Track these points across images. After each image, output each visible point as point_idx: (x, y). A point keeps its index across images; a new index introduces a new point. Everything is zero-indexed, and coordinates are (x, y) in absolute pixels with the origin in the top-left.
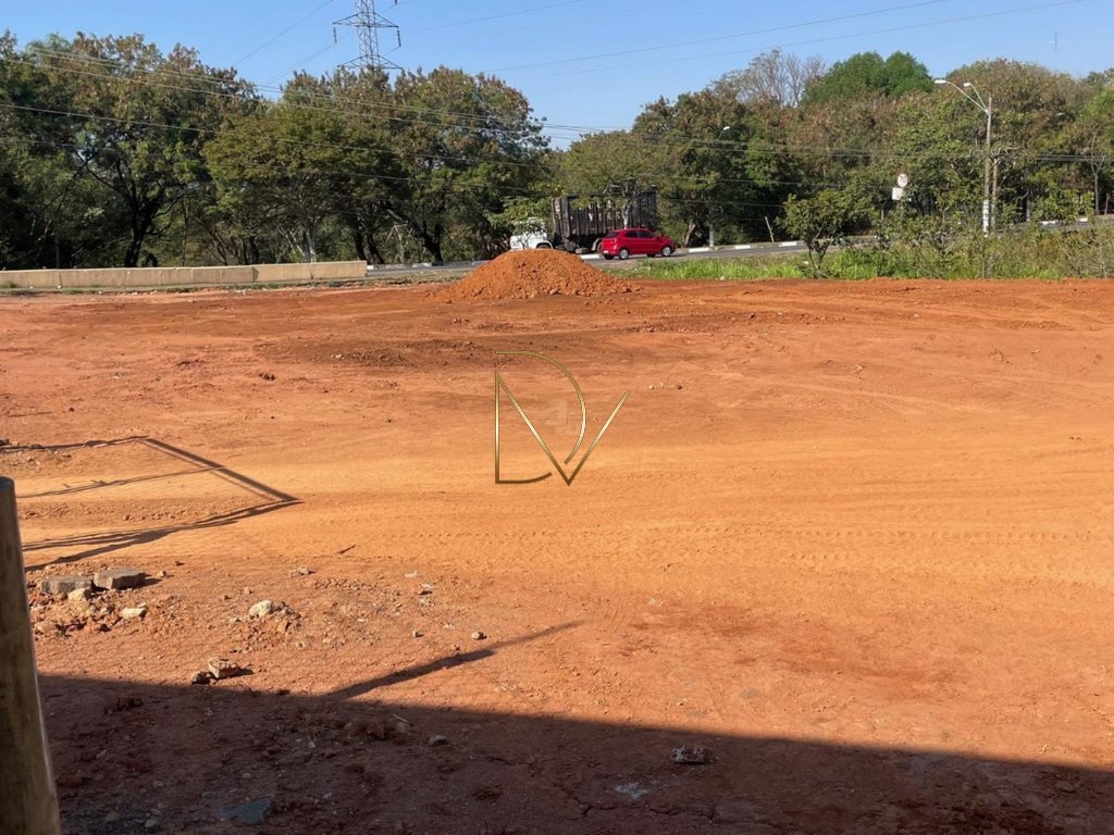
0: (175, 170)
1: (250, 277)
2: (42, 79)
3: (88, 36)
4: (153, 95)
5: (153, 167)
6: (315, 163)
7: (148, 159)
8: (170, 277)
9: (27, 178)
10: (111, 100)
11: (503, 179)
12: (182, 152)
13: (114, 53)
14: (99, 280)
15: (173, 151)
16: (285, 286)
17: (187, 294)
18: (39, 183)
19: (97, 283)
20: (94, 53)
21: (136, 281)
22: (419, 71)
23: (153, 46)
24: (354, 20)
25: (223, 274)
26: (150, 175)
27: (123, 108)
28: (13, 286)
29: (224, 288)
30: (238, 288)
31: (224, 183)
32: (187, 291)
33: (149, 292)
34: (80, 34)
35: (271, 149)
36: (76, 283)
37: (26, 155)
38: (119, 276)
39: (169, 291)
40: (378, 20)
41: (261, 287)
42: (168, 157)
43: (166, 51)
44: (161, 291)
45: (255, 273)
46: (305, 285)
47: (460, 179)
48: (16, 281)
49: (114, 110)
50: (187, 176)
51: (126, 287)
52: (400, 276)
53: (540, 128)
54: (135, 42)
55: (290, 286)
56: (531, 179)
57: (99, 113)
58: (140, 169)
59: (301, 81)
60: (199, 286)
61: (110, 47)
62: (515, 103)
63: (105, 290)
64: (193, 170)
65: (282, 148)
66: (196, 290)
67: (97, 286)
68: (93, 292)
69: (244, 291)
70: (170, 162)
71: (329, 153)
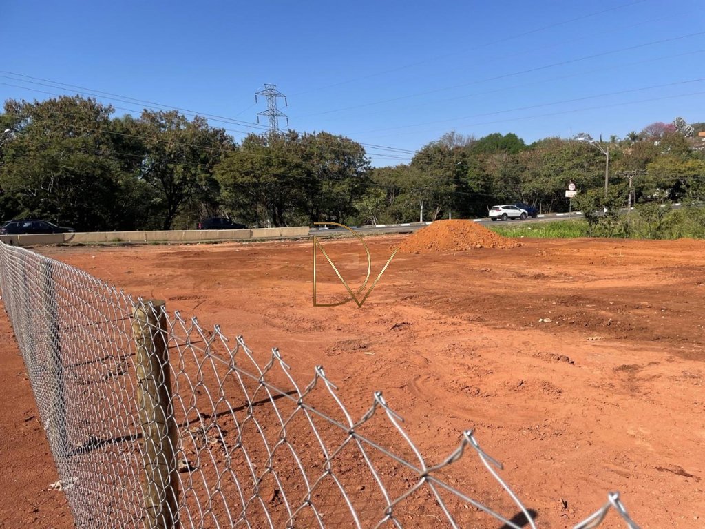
0: (197, 179)
1: (249, 235)
2: (127, 131)
3: (149, 111)
4: (186, 139)
5: (186, 178)
6: (275, 176)
7: (183, 173)
8: (206, 235)
9: (120, 182)
10: (164, 144)
11: (356, 186)
12: (201, 170)
13: (162, 120)
14: (167, 237)
15: (196, 169)
16: (269, 240)
17: (217, 245)
18: (127, 184)
19: (166, 239)
20: (153, 120)
21: (188, 237)
22: (314, 133)
23: (183, 116)
24: (267, 112)
25: (235, 234)
26: (184, 181)
27: (171, 147)
28: (119, 240)
29: (236, 241)
30: (243, 241)
31: (226, 186)
32: (216, 243)
33: (196, 244)
34: (145, 110)
35: (252, 168)
36: (155, 239)
37: (119, 170)
38: (178, 234)
39: (207, 243)
40: (279, 113)
41: (256, 241)
42: (193, 172)
43: (190, 119)
44: (202, 243)
45: (251, 233)
46: (279, 239)
47: (336, 186)
48: (121, 238)
49: (165, 148)
50: (204, 182)
51: (182, 240)
52: (328, 235)
53: (370, 162)
54: (174, 114)
55: (271, 240)
56: (367, 186)
57: (157, 149)
58: (179, 179)
59: (251, 138)
60: (223, 240)
61: (161, 117)
62: (358, 149)
63: (172, 242)
64: (207, 179)
65: (258, 168)
66: (221, 242)
67: (167, 240)
68: (165, 244)
69: (247, 243)
70: (195, 175)
71: (282, 170)
